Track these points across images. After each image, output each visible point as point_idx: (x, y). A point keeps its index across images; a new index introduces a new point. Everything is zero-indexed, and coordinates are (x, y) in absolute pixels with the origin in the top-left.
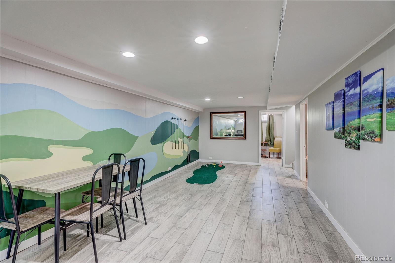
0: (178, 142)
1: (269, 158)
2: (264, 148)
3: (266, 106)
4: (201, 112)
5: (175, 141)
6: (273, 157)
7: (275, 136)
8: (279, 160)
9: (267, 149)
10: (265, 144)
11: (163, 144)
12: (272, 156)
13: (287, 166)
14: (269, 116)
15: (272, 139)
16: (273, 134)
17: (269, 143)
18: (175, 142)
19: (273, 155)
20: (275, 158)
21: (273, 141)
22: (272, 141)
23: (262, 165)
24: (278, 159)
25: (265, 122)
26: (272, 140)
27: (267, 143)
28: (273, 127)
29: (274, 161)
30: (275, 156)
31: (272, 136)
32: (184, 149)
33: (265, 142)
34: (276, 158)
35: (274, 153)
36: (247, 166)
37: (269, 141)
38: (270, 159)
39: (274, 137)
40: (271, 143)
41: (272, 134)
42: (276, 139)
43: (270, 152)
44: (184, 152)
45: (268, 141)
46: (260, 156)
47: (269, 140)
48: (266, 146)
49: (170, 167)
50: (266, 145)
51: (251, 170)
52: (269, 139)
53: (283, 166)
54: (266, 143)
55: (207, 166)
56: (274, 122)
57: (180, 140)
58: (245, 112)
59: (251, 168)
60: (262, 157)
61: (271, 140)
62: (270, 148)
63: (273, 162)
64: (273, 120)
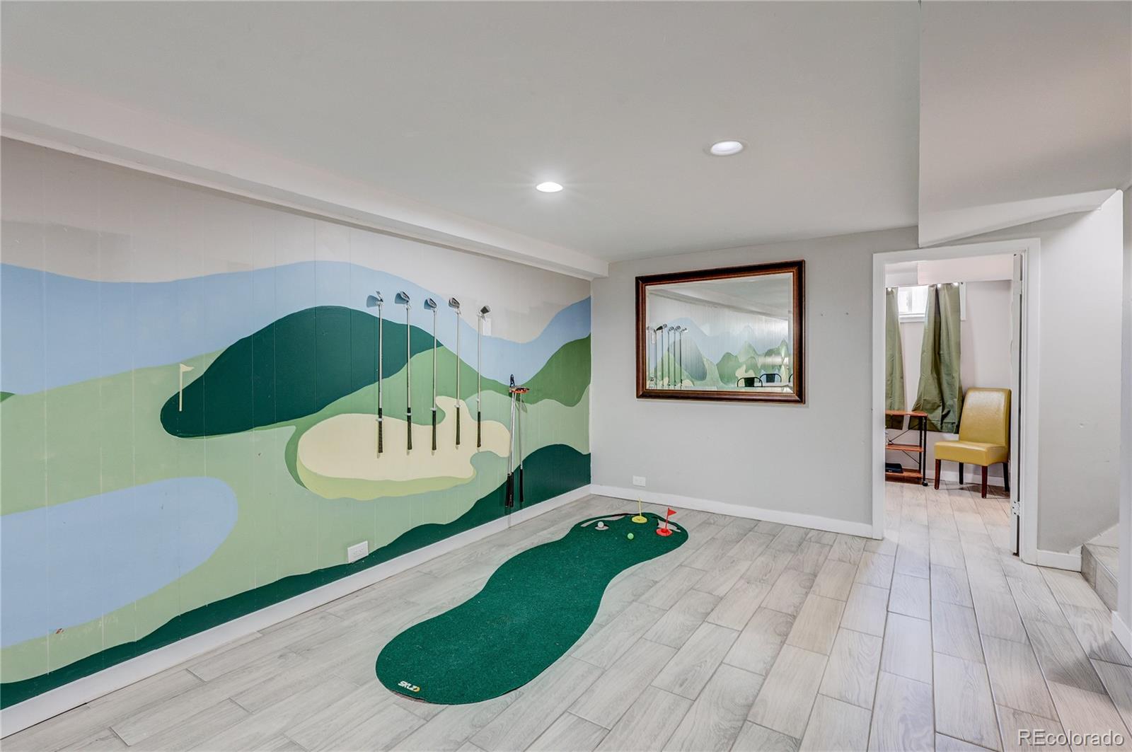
0: (434, 412)
1: (937, 487)
2: (909, 437)
3: (914, 229)
4: (598, 278)
5: (409, 410)
6: (958, 480)
7: (965, 386)
8: (993, 502)
9: (923, 443)
10: (916, 422)
11: (294, 428)
12: (949, 475)
13: (1047, 556)
14: (937, 291)
15: (953, 397)
16: (955, 375)
17: (935, 417)
18: (409, 418)
19: (958, 473)
20: (968, 489)
21: (956, 408)
22: (952, 406)
23: (892, 536)
24: (984, 496)
25: (914, 322)
26: (952, 401)
27: (926, 417)
28: (958, 345)
29: (961, 510)
30: (969, 477)
31: (951, 385)
32: (479, 445)
33: (914, 410)
34: (974, 488)
35: (961, 465)
36: (805, 537)
37: (933, 409)
38: (942, 495)
39: (960, 388)
40: (944, 417)
41: (949, 374)
42: (972, 399)
43: (938, 463)
44: (481, 460)
45: (928, 406)
46: (879, 472)
47: (937, 400)
48: (920, 429)
49: (366, 542)
50: (920, 424)
51: (816, 576)
52: (933, 395)
53: (1017, 554)
54: (920, 418)
55: (601, 525)
56: (963, 317)
57: (446, 404)
58: (798, 267)
59: (822, 559)
60: (888, 478)
61: (947, 404)
62: (940, 443)
63: (956, 514)
64: (957, 310)
